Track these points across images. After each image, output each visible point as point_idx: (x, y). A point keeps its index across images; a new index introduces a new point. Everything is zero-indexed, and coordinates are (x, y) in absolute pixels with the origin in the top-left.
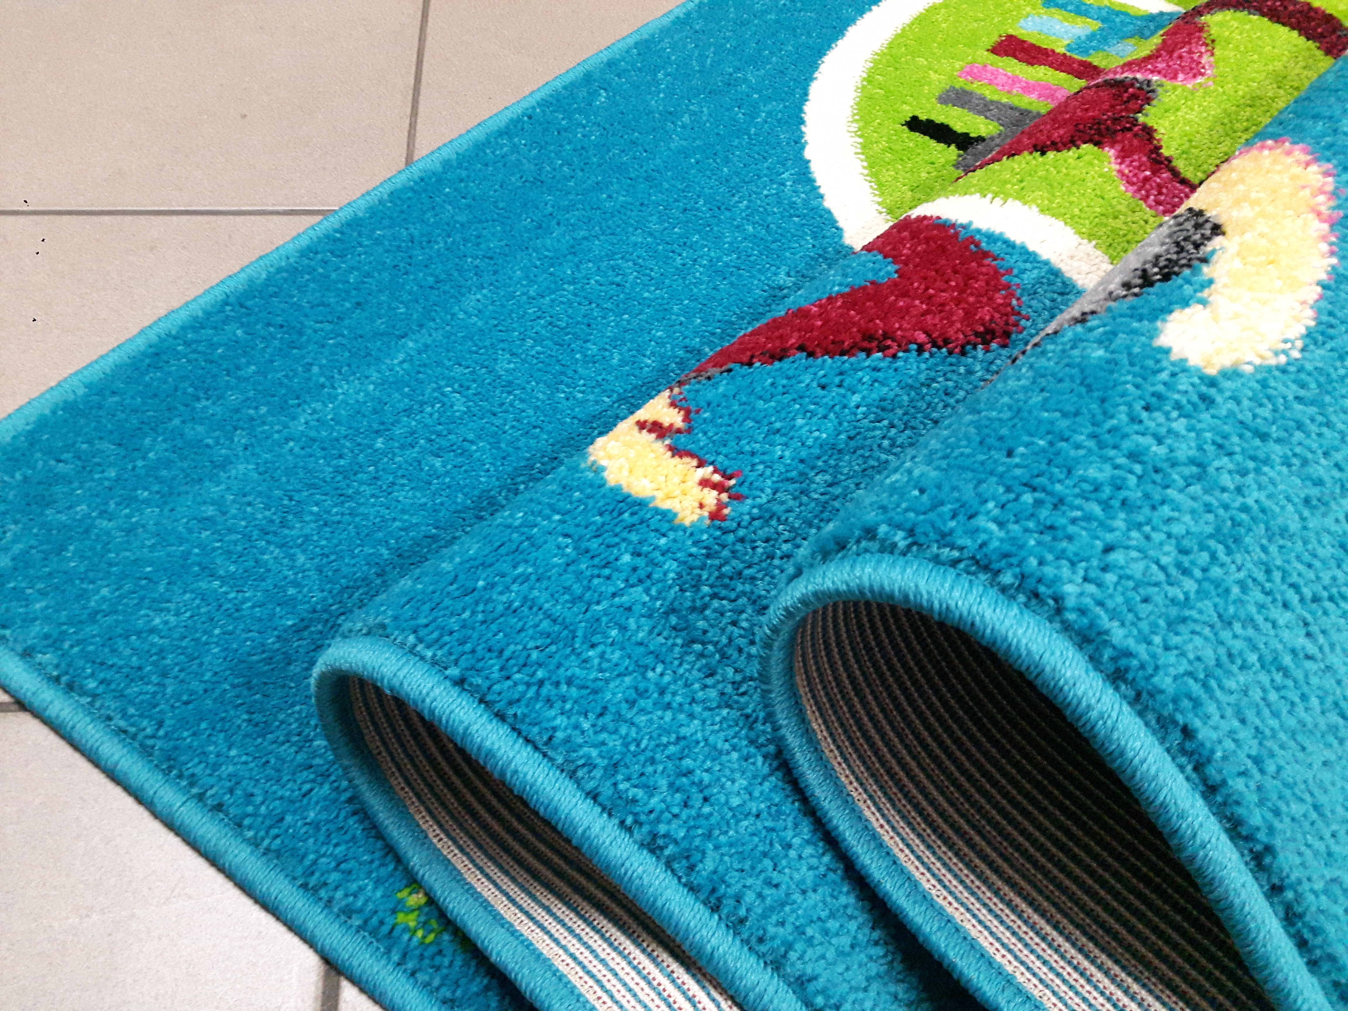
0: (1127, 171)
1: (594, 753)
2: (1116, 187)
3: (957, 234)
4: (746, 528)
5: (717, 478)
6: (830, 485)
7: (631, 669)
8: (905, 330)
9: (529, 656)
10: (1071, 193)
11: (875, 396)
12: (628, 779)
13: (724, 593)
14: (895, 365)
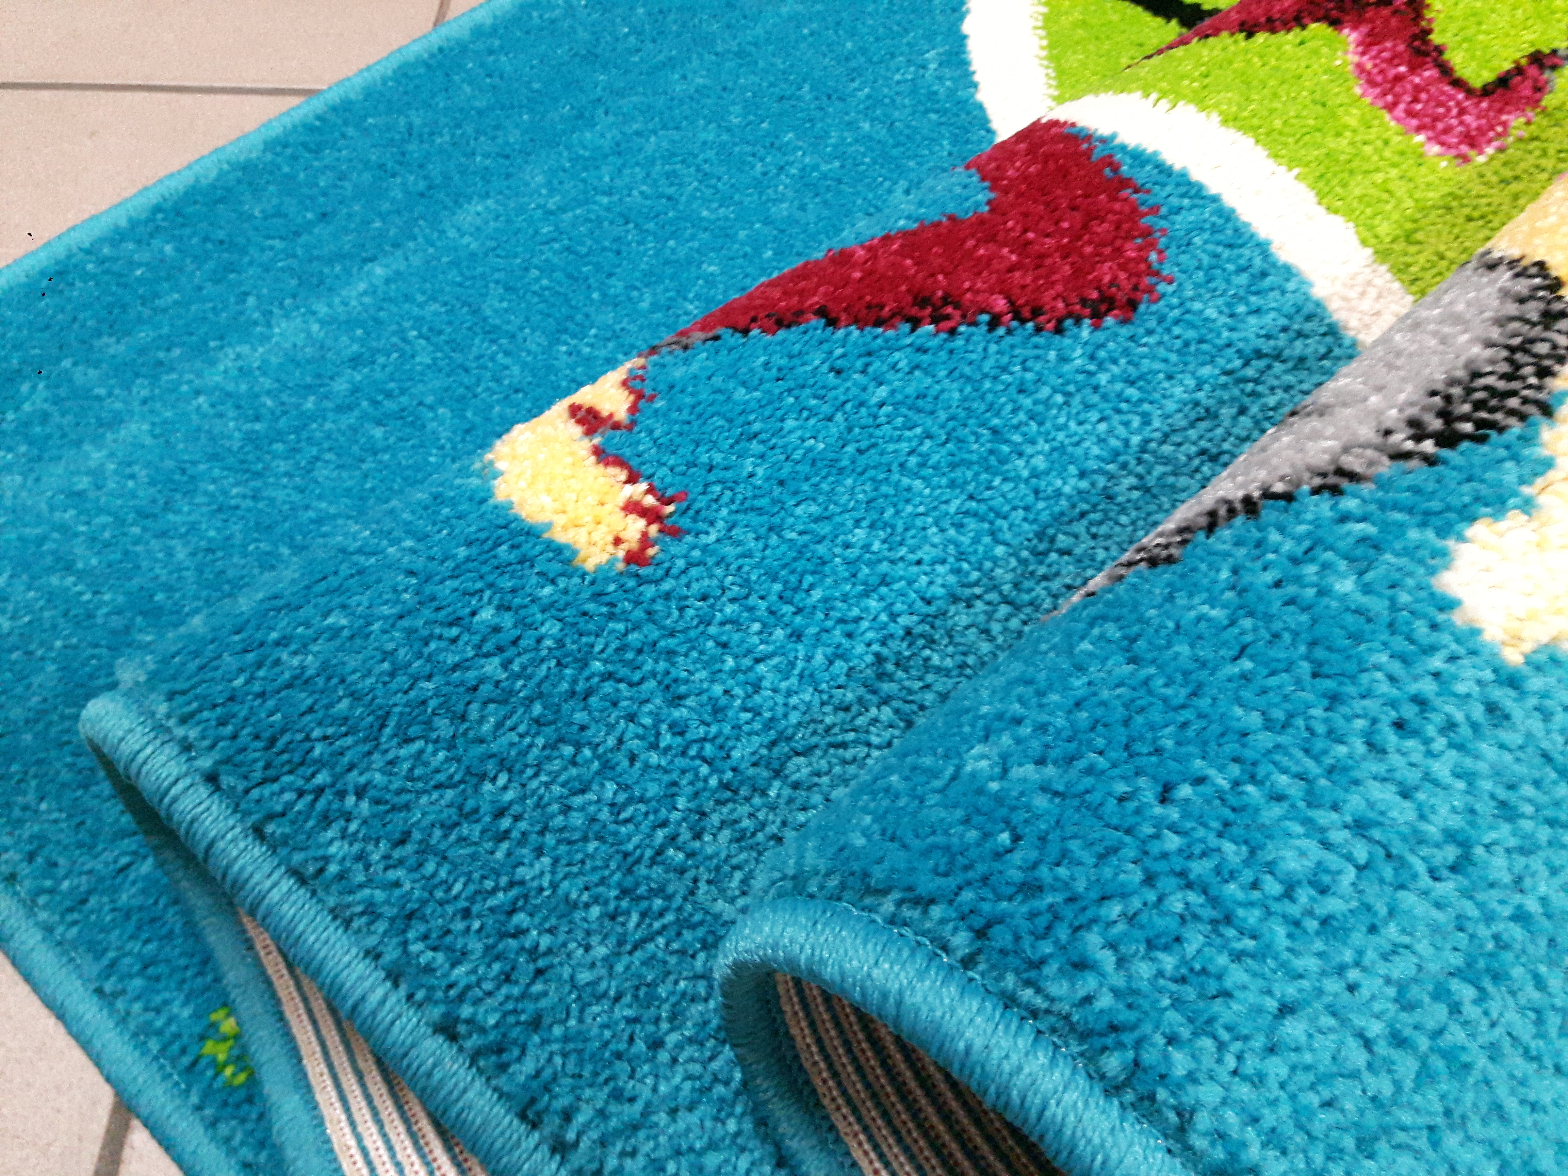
0: (1369, 66)
1: (379, 895)
2: (1349, 89)
3: (1088, 153)
4: (677, 578)
5: (650, 501)
6: (817, 520)
7: (457, 778)
8: (978, 292)
9: (312, 749)
10: (1275, 95)
11: (910, 390)
12: (425, 937)
13: (623, 672)
14: (951, 345)
